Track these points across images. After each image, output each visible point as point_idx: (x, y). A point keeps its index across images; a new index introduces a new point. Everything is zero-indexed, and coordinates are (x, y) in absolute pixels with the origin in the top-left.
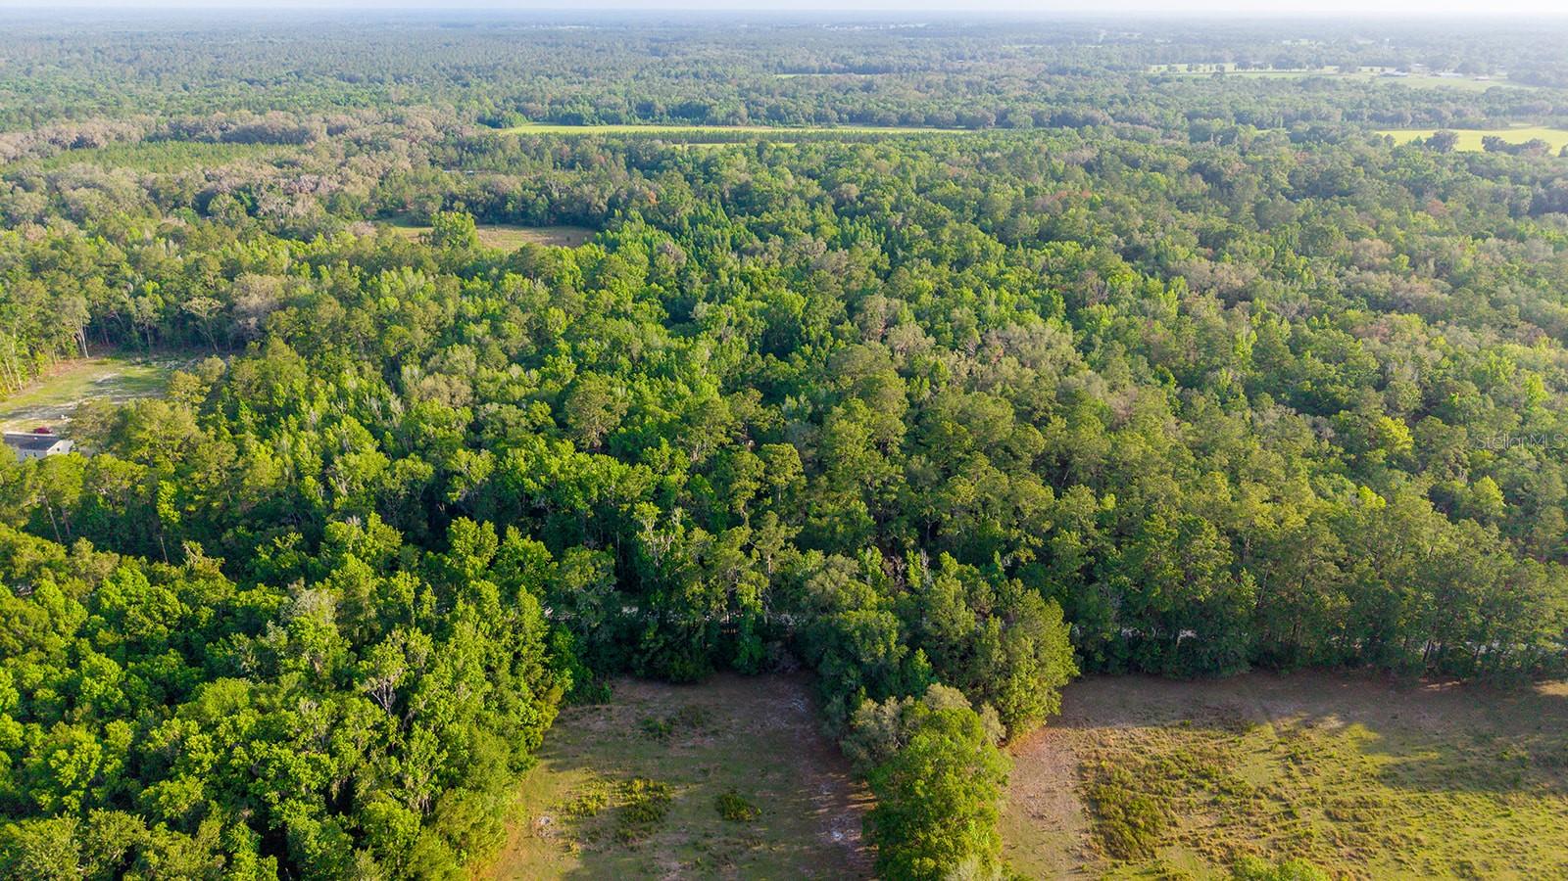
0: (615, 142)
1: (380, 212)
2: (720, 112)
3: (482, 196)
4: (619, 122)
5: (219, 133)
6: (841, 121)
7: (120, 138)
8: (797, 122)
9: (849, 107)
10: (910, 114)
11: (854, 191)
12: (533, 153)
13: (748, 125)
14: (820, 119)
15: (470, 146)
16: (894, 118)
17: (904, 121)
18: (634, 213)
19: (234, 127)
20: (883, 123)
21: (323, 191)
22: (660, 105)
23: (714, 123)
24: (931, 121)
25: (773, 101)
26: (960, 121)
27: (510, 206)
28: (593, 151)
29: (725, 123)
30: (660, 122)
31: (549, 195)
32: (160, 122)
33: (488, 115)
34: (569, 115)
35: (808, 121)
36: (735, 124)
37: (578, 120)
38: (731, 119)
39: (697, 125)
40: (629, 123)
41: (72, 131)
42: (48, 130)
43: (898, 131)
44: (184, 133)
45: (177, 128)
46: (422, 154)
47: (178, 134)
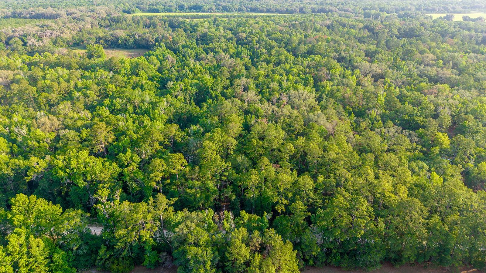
0: (166, 18)
1: (74, 44)
2: (206, 8)
3: (110, 38)
4: (172, 12)
5: (28, 15)
6: (247, 11)
8: (232, 11)
9: (250, 6)
10: (270, 9)
11: (244, 35)
12: (136, 22)
13: (215, 12)
14: (240, 10)
15: (114, 20)
16: (265, 10)
17: (268, 11)
18: (162, 44)
19: (34, 13)
20: (261, 11)
21: (54, 36)
22: (186, 6)
23: (204, 12)
24: (277, 11)
25: (224, 4)
26: (287, 11)
27: (120, 42)
28: (157, 22)
29: (208, 12)
30: (186, 12)
31: (134, 37)
32: (9, 11)
33: (127, 8)
34: (154, 9)
35: (236, 11)
36: (211, 12)
37: (157, 11)
38: (210, 10)
39: (198, 12)
40: (175, 12)
43: (266, 14)
44: (17, 15)
45: (14, 13)
46: (96, 23)
47: (15, 15)
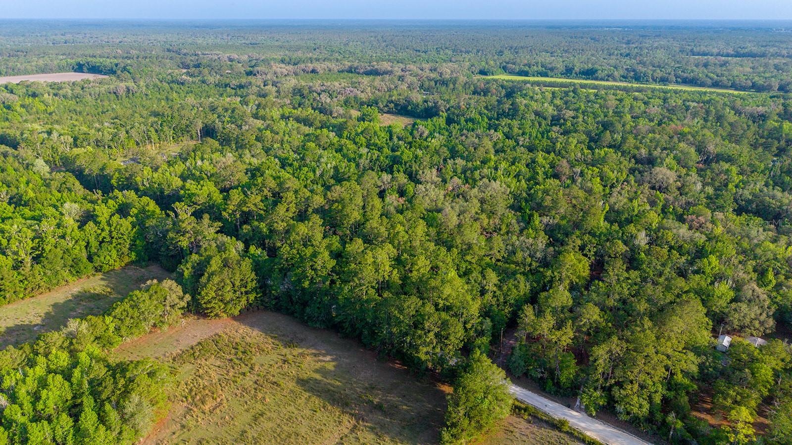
2: (600, 74)
4: (547, 76)
5: (363, 71)
6: (677, 82)
7: (330, 70)
9: (685, 75)
10: (721, 81)
14: (662, 80)
16: (709, 82)
17: (716, 85)
18: (445, 114)
19: (369, 68)
20: (702, 85)
22: (577, 69)
23: (596, 79)
24: (734, 86)
26: (753, 87)
29: (602, 79)
32: (348, 65)
33: (486, 68)
34: (523, 71)
35: (654, 81)
36: (607, 80)
37: (526, 74)
38: (610, 77)
40: (552, 77)
41: (310, 66)
42: (303, 66)
43: (708, 90)
44: (353, 70)
45: (351, 67)
46: (417, 84)
47: (350, 71)
